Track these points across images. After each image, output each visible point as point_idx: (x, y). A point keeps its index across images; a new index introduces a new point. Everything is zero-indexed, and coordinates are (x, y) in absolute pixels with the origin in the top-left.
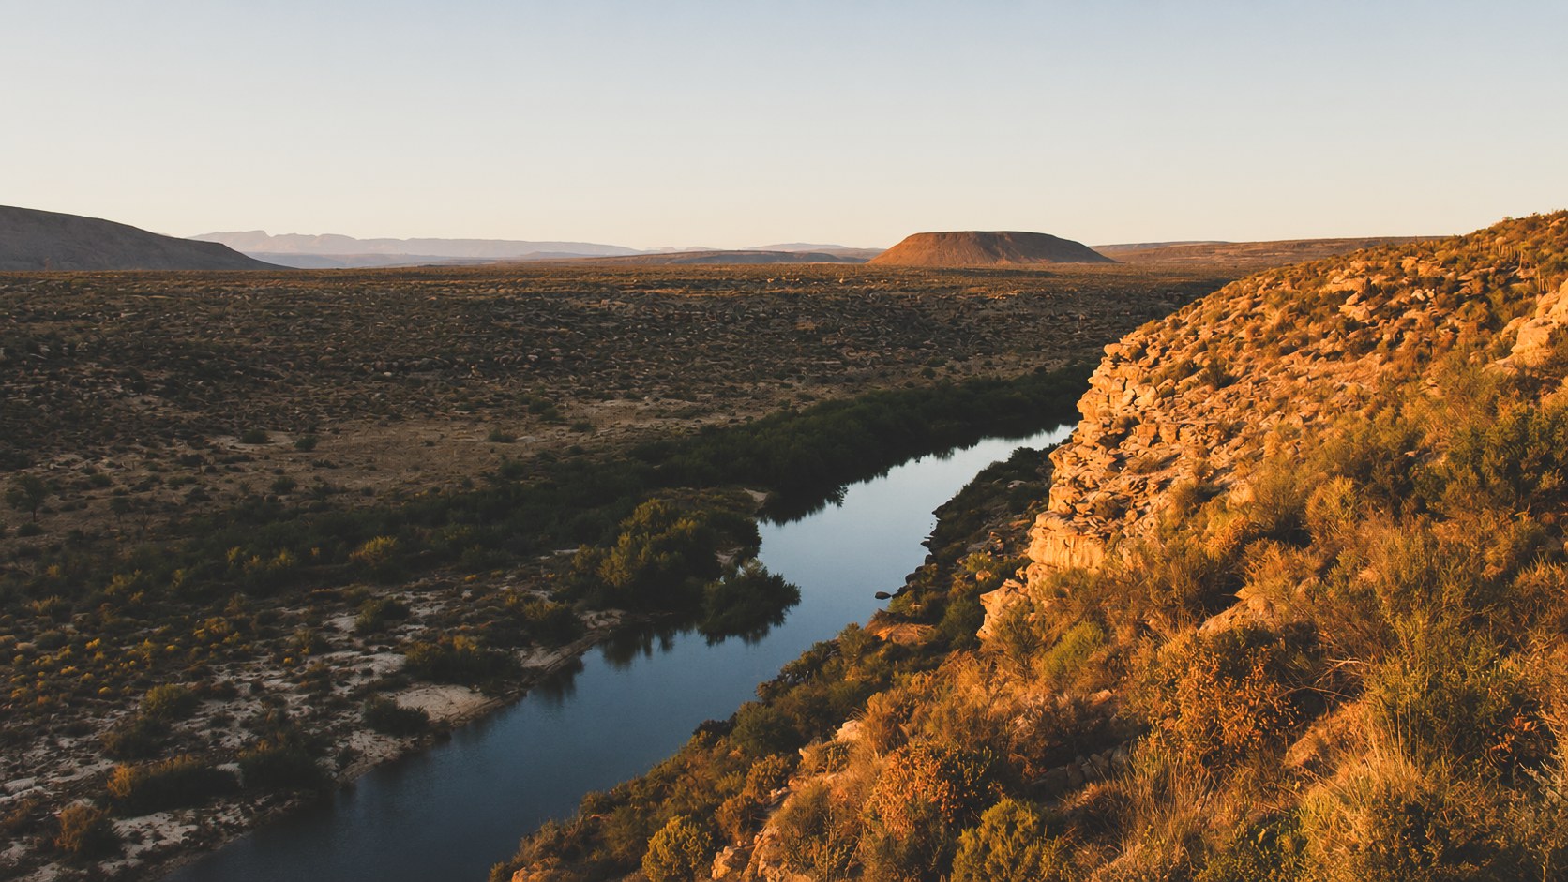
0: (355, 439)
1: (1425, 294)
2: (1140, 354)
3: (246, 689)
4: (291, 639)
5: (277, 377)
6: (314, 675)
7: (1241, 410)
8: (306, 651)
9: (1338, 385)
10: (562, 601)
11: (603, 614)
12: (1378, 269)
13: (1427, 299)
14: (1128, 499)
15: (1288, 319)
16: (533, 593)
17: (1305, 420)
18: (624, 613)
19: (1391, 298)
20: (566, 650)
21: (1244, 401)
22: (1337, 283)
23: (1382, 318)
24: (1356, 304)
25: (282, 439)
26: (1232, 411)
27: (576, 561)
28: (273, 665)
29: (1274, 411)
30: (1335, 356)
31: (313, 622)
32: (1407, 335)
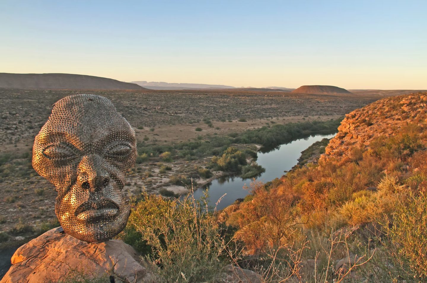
0: (163, 129)
1: (424, 105)
2: (354, 116)
3: (133, 184)
4: (144, 174)
5: (146, 114)
6: (149, 182)
7: (374, 131)
8: (147, 176)
9: (398, 126)
10: (208, 169)
11: (217, 172)
12: (414, 98)
13: (424, 106)
14: (344, 151)
15: (390, 110)
16: (202, 166)
17: (389, 135)
18: (222, 172)
19: (415, 106)
20: (208, 180)
21: (375, 130)
22: (403, 101)
23: (412, 110)
24: (406, 107)
25: (147, 129)
26: (372, 132)
27: (212, 160)
28: (140, 179)
29: (382, 132)
30: (399, 119)
31: (150, 170)
32: (418, 115)
